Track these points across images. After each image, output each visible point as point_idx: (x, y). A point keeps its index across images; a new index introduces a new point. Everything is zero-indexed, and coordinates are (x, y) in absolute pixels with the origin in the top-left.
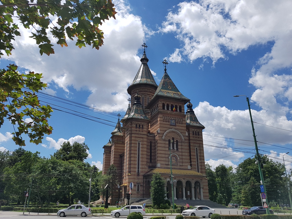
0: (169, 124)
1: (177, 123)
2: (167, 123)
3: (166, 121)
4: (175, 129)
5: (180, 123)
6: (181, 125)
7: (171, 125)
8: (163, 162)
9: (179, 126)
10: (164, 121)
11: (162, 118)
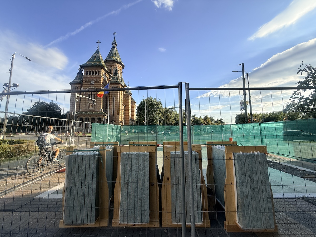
0: (89, 84)
1: (95, 83)
2: (88, 83)
3: (87, 83)
4: (93, 87)
5: (97, 83)
6: (97, 84)
7: (90, 85)
8: (83, 108)
9: (96, 85)
10: (86, 83)
11: (85, 81)
